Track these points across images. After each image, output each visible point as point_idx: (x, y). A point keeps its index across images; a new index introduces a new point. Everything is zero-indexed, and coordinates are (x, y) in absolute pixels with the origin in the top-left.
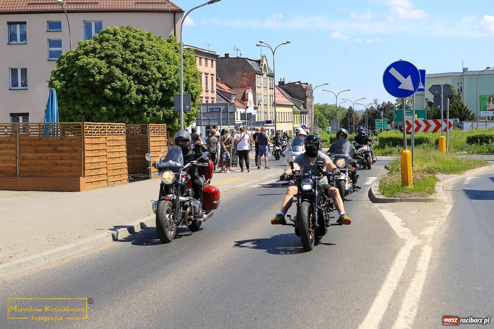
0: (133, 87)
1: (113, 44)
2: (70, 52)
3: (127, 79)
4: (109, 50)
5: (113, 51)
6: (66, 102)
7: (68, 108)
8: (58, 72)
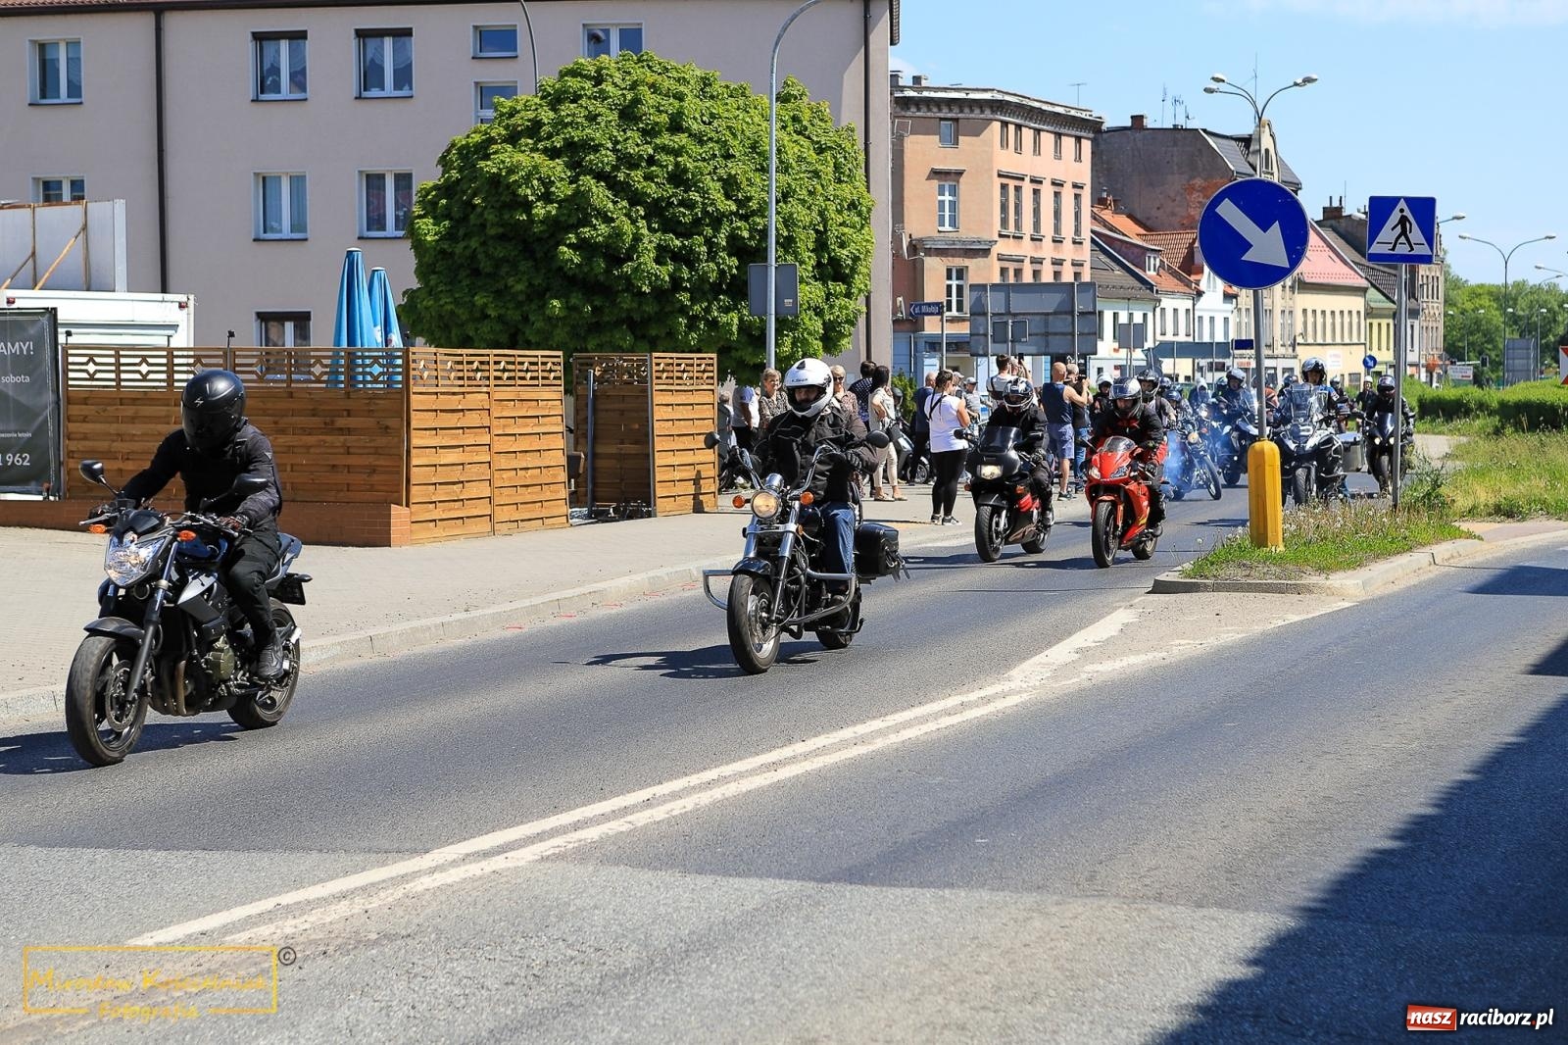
0: (646, 240)
1: (591, 108)
2: (475, 133)
3: (626, 215)
4: (577, 129)
5: (590, 131)
6: (451, 283)
7: (456, 302)
8: (434, 193)
